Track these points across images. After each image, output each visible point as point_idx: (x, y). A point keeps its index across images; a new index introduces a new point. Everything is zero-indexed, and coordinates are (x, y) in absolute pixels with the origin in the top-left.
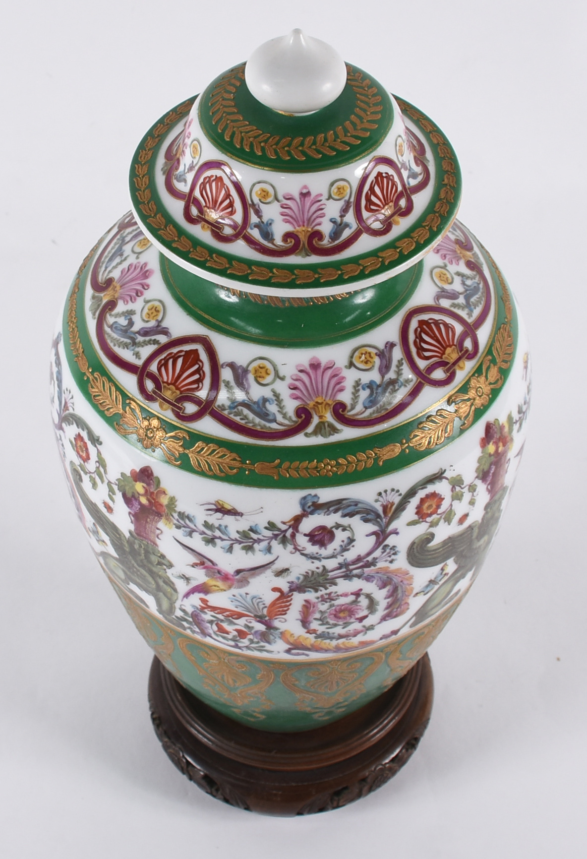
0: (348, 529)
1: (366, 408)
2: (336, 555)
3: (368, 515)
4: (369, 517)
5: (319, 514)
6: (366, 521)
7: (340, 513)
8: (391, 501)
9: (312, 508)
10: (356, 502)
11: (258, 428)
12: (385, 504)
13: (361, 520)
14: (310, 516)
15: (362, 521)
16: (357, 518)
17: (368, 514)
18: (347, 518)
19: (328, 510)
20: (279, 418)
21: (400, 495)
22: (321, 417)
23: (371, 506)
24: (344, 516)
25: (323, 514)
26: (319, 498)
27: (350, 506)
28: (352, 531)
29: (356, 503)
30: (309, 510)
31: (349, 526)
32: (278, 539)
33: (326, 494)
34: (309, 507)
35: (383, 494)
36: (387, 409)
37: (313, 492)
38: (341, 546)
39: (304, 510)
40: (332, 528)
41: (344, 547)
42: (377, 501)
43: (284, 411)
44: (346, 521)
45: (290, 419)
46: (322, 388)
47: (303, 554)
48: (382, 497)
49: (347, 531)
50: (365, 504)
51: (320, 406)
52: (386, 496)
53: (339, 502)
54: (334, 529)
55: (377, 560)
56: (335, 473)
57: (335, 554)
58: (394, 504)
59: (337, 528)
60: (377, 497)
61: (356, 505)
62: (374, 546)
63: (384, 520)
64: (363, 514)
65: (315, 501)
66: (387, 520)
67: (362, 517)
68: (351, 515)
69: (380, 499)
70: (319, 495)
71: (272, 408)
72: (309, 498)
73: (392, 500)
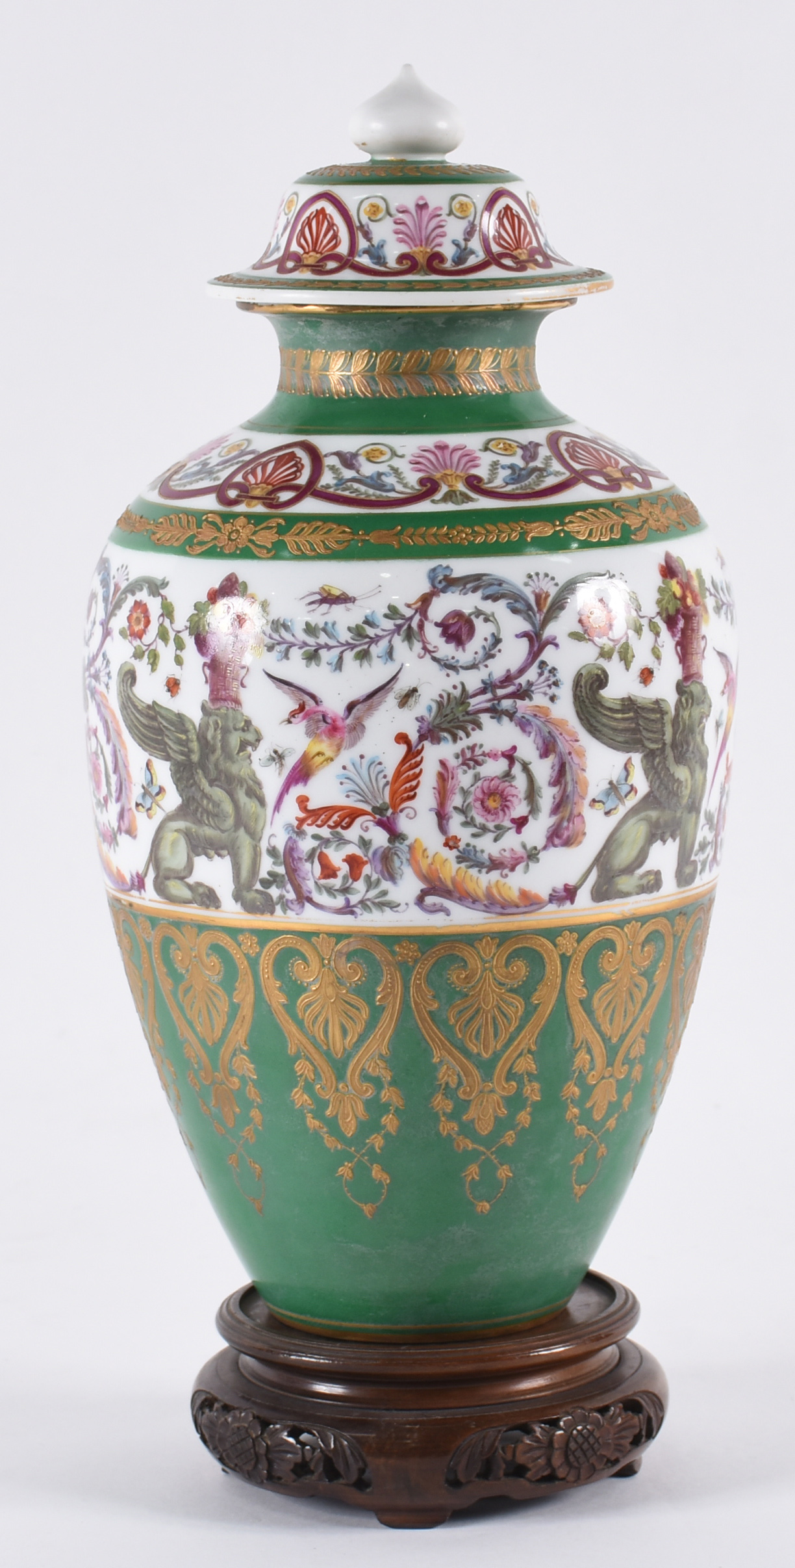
0: (491, 618)
1: (507, 484)
2: (477, 665)
3: (516, 603)
4: (518, 606)
5: (453, 593)
6: (515, 611)
7: (479, 594)
8: (545, 591)
9: (444, 584)
10: (500, 580)
11: (373, 498)
12: (537, 591)
13: (508, 607)
14: (441, 594)
15: (509, 611)
16: (502, 604)
17: (516, 601)
18: (489, 601)
19: (465, 588)
20: (399, 487)
21: (556, 585)
22: (450, 486)
23: (520, 591)
24: (486, 598)
25: (458, 592)
26: (452, 570)
27: (491, 585)
28: (498, 623)
29: (500, 583)
30: (440, 586)
31: (493, 615)
32: (401, 632)
33: (461, 567)
34: (440, 582)
35: (535, 577)
36: (533, 489)
37: (444, 562)
38: (484, 648)
39: (434, 586)
40: (470, 614)
41: (487, 649)
42: (526, 584)
43: (405, 482)
44: (488, 607)
45: (412, 488)
46: (451, 463)
47: (434, 659)
48: (533, 580)
49: (489, 623)
50: (510, 585)
51: (449, 478)
52: (539, 581)
53: (478, 577)
54: (473, 617)
55: (533, 688)
56: (471, 543)
57: (476, 662)
58: (549, 596)
59: (477, 617)
60: (527, 580)
61: (500, 585)
62: (527, 659)
63: (538, 615)
64: (511, 599)
65: (448, 574)
66: (542, 617)
67: (508, 603)
68: (495, 598)
69: (531, 583)
70: (451, 566)
71: (390, 480)
72: (439, 570)
73: (547, 587)
